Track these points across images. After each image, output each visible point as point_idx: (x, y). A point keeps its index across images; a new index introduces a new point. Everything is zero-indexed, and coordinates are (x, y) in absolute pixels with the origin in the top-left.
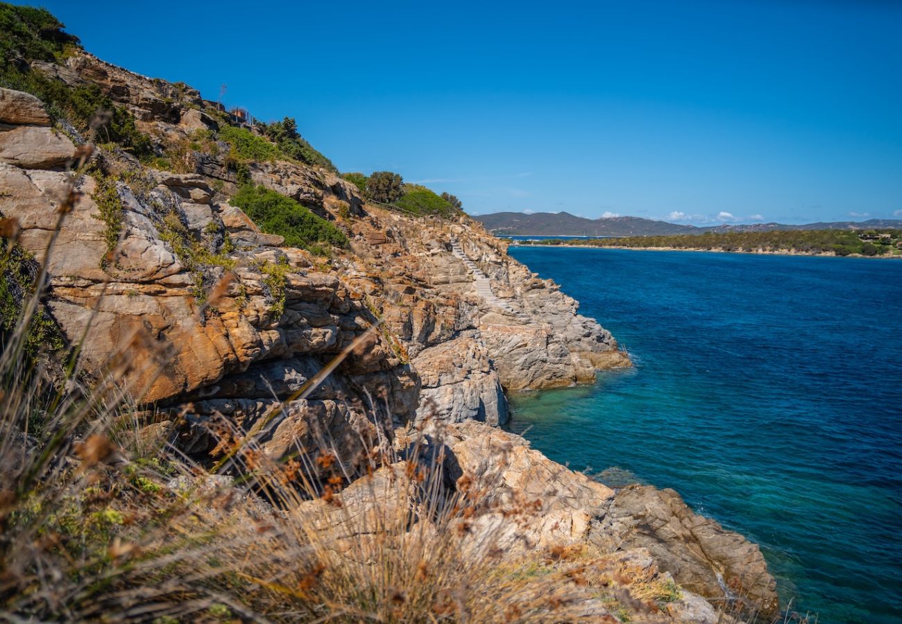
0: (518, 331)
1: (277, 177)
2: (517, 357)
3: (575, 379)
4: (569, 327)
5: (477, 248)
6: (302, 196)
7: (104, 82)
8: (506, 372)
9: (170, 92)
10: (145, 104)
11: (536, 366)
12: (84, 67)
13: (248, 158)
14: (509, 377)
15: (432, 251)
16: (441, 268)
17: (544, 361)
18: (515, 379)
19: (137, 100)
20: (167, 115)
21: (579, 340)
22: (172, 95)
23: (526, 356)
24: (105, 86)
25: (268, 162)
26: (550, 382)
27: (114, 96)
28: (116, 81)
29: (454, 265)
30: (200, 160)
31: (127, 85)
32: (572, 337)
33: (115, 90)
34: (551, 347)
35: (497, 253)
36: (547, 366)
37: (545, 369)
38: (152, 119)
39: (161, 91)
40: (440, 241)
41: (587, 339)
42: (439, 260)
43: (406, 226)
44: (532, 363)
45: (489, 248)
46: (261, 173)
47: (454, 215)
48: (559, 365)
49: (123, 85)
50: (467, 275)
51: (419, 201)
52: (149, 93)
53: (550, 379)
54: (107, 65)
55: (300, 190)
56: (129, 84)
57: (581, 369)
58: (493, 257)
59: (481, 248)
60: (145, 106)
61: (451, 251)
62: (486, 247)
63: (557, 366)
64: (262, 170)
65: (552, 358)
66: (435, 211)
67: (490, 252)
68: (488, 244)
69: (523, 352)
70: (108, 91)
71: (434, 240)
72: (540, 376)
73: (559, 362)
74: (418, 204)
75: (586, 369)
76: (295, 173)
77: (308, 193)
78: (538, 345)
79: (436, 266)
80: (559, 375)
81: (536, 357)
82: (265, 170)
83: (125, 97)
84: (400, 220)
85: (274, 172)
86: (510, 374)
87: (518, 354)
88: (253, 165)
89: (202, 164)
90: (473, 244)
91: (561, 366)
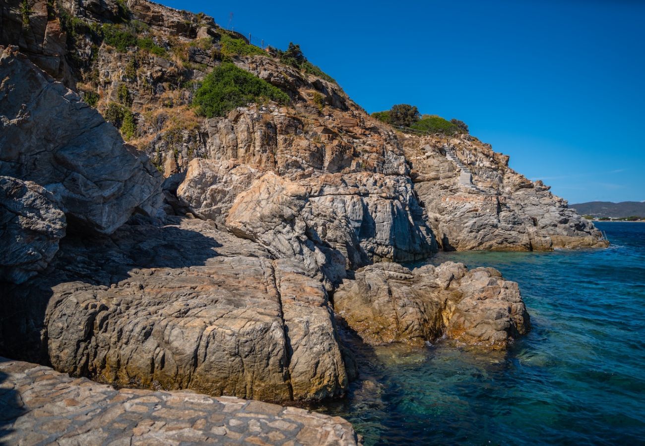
0: (471, 199)
1: (254, 65)
2: (466, 220)
3: (530, 247)
4: (547, 215)
5: (471, 156)
6: (272, 79)
7: (148, 13)
8: (455, 234)
9: (192, 18)
10: (172, 26)
11: (485, 230)
12: (136, 5)
13: (232, 52)
14: (458, 238)
15: (426, 154)
16: (433, 167)
17: (496, 226)
18: (464, 240)
19: (168, 24)
20: (188, 33)
21: (555, 226)
22: (193, 21)
23: (475, 220)
24: (148, 15)
25: (248, 56)
26: (500, 246)
27: (154, 22)
28: (155, 13)
29: (444, 164)
30: (193, 52)
31: (162, 15)
32: (548, 223)
33: (154, 18)
34: (503, 214)
35: (492, 161)
36: (497, 232)
37: (496, 233)
38: (177, 34)
39: (186, 18)
40: (434, 146)
41: (563, 225)
42: (432, 162)
43: (413, 140)
44: (482, 226)
45: (483, 156)
46: (242, 63)
47: (456, 133)
48: (512, 232)
49: (159, 14)
50: (456, 172)
51: (429, 124)
52: (177, 18)
53: (501, 243)
54: (150, 3)
55: (271, 75)
56: (163, 14)
57: (537, 239)
58: (487, 164)
59: (475, 156)
60: (173, 27)
61: (445, 155)
62: (480, 155)
63: (508, 232)
64: (243, 61)
65: (503, 224)
66: (440, 130)
67: (484, 160)
68: (484, 154)
69: (472, 216)
70: (150, 19)
71: (428, 145)
72: (490, 240)
73: (512, 229)
74: (427, 126)
75: (543, 239)
76: (268, 63)
77: (277, 77)
78: (488, 210)
79: (429, 166)
80: (510, 240)
81: (486, 222)
82: (246, 62)
83: (161, 23)
84: (410, 137)
85: (252, 63)
86: (459, 236)
87: (467, 217)
88: (236, 57)
89: (194, 54)
90: (468, 152)
91: (514, 233)
